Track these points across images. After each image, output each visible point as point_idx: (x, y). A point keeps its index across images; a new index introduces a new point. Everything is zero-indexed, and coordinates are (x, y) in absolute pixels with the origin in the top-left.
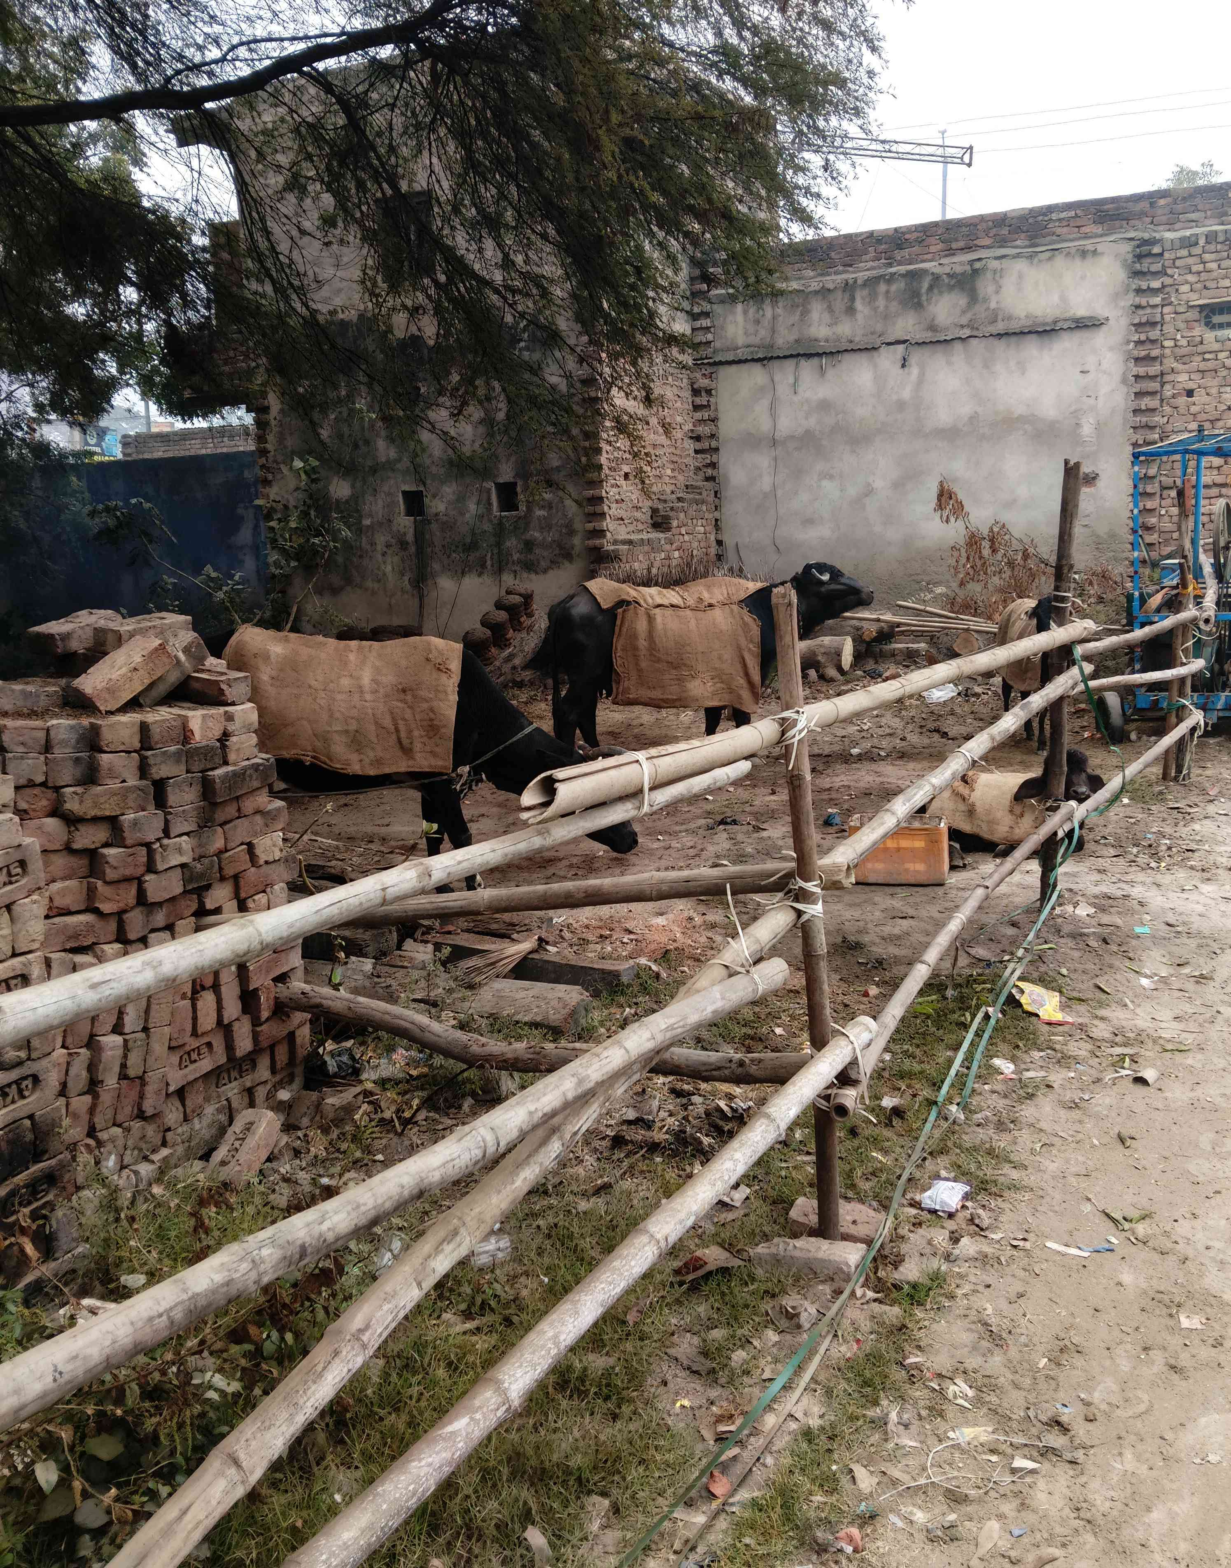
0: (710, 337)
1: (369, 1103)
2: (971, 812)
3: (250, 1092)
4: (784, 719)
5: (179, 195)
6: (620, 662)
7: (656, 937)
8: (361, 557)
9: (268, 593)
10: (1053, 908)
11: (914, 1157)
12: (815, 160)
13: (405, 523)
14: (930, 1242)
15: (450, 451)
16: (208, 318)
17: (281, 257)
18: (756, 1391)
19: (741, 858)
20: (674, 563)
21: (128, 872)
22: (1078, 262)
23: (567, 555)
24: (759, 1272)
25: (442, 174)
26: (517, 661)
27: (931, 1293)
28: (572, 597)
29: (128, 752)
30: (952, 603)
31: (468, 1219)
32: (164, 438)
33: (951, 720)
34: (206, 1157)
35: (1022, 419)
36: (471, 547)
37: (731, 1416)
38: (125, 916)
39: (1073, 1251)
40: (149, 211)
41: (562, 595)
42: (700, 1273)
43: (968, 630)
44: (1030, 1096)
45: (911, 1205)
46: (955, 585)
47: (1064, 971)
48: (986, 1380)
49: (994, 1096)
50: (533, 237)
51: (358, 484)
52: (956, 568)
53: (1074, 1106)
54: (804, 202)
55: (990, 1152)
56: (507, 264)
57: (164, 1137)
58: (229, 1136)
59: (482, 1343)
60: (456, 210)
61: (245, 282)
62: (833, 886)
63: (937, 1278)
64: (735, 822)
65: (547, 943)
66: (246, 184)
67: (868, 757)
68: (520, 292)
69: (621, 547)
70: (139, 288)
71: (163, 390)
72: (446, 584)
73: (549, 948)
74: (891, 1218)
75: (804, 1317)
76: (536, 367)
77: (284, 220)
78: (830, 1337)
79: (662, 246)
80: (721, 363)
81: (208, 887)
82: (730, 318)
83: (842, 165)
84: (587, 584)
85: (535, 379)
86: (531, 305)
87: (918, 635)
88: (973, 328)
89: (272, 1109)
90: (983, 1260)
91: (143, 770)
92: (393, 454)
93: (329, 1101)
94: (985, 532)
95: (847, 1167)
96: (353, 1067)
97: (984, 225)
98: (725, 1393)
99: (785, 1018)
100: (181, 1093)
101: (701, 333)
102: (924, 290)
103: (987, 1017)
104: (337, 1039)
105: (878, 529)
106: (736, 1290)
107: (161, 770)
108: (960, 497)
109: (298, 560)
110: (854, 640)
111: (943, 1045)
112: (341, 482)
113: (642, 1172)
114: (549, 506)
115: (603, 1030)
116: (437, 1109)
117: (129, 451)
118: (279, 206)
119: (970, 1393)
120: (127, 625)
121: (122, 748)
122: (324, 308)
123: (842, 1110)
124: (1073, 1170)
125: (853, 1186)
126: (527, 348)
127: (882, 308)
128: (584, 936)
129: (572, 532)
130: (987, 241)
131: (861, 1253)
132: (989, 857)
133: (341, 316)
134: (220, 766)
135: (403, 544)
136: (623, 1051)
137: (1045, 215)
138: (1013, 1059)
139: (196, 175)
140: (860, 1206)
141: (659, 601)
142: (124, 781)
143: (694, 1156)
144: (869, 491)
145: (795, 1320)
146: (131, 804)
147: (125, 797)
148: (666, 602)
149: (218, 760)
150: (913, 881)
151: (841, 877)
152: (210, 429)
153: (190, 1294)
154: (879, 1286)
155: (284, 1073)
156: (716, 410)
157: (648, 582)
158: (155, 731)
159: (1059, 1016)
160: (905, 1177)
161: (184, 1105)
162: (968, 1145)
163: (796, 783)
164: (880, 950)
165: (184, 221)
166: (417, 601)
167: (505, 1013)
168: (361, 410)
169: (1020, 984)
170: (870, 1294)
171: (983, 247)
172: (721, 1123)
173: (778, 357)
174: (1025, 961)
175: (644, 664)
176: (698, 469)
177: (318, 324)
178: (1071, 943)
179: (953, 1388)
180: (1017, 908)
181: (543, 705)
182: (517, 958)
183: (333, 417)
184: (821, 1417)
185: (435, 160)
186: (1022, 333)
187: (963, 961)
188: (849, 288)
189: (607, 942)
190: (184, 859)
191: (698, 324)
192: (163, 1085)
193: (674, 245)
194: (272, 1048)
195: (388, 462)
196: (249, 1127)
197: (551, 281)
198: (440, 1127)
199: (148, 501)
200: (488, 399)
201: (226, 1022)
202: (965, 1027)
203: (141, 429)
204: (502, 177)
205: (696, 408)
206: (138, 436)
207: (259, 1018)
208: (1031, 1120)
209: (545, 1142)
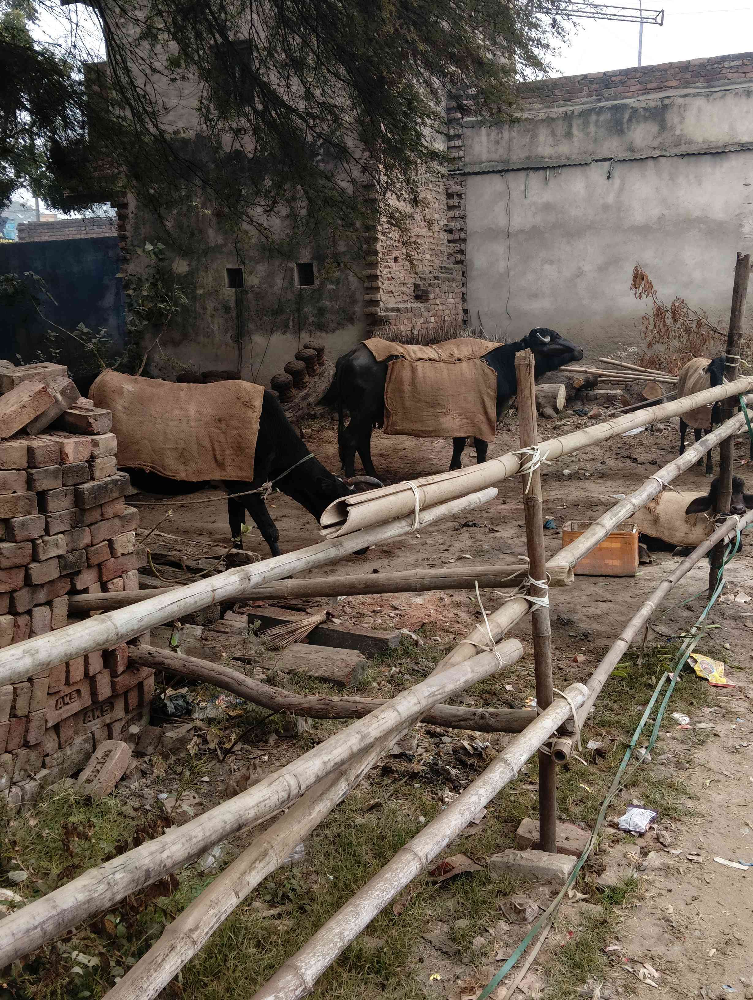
0: (461, 154)
1: (198, 736)
2: (656, 521)
3: (109, 727)
4: (522, 454)
5: (61, 41)
6: (389, 402)
7: (415, 613)
8: (195, 318)
9: (126, 344)
10: (719, 597)
11: (613, 789)
12: (545, 20)
13: (228, 293)
14: (625, 856)
15: (263, 239)
16: (82, 136)
17: (138, 89)
18: (492, 969)
19: (479, 553)
20: (431, 326)
21: (17, 561)
22: (744, 99)
23: (351, 320)
24: (494, 876)
25: (260, 28)
26: (311, 399)
27: (626, 895)
28: (354, 352)
29: (18, 470)
30: (642, 360)
31: (274, 843)
32: (50, 226)
33: (640, 449)
34: (75, 776)
35: (699, 220)
36: (278, 312)
37: (472, 989)
38: (15, 595)
39: (736, 865)
40: (38, 53)
41: (346, 349)
42: (449, 875)
43: (654, 381)
44: (702, 743)
45: (610, 826)
46: (644, 346)
47: (727, 646)
48: (669, 965)
49: (674, 742)
50: (328, 76)
51: (194, 263)
52: (645, 333)
53: (735, 751)
54: (536, 51)
55: (671, 786)
56: (308, 96)
57: (44, 760)
58: (93, 761)
59: (283, 926)
60: (270, 55)
61: (111, 108)
62: (557, 583)
63: (631, 884)
64: (475, 525)
65: (333, 616)
66: (112, 33)
67: (576, 476)
68: (318, 117)
69: (391, 314)
70: (31, 112)
71: (49, 190)
72: (258, 339)
73: (334, 620)
74: (596, 837)
75: (529, 911)
76: (329, 175)
77: (141, 61)
78: (548, 928)
79: (427, 83)
80: (469, 174)
81: (78, 573)
82: (477, 139)
83: (566, 24)
84: (366, 342)
85: (329, 184)
86: (326, 128)
87: (615, 384)
88: (662, 150)
89: (125, 741)
90: (666, 870)
91: (30, 483)
92: (220, 241)
93: (168, 734)
94: (669, 306)
95: (561, 795)
96: (187, 709)
97: (672, 71)
98: (468, 970)
99: (514, 678)
100: (57, 728)
101: (454, 150)
102: (625, 120)
103: (669, 680)
104: (175, 687)
105: (585, 302)
106: (477, 889)
107: (43, 484)
108: (650, 278)
109: (148, 320)
110: (566, 387)
111: (635, 701)
112: (181, 262)
113: (405, 795)
114: (338, 282)
115: (375, 684)
116: (249, 742)
117: (23, 235)
118: (137, 50)
119: (656, 975)
120: (18, 372)
121: (14, 467)
122: (170, 129)
123: (560, 755)
124: (736, 801)
125: (566, 810)
126: (323, 161)
127: (593, 134)
128: (360, 611)
129: (354, 302)
130: (674, 83)
131: (573, 863)
132: (669, 556)
133: (183, 135)
134: (88, 481)
135: (227, 309)
136: (396, 713)
137: (719, 63)
138: (689, 714)
139: (74, 26)
140: (570, 826)
141: (420, 356)
142: (15, 492)
143: (444, 783)
144: (580, 274)
145: (522, 915)
146: (20, 509)
147: (15, 504)
148: (425, 356)
149: (87, 476)
150: (611, 574)
151: (564, 577)
152: (84, 220)
153: (59, 910)
154: (586, 889)
155: (135, 713)
156: (465, 210)
157: (411, 341)
158: (39, 454)
159: (723, 681)
160: (606, 804)
161: (59, 737)
162: (654, 780)
163: (531, 504)
164: (585, 626)
165: (65, 62)
166: (237, 353)
167: (301, 670)
168: (197, 207)
169: (694, 655)
170: (579, 895)
171: (671, 87)
172: (465, 758)
173: (513, 170)
174: (698, 637)
175: (408, 404)
176: (450, 254)
177: (165, 140)
178: (732, 623)
179: (643, 970)
180: (690, 595)
181: (330, 433)
182: (310, 628)
183: (175, 212)
184: (542, 991)
185: (255, 16)
186: (699, 154)
187: (650, 636)
188: (568, 117)
189: (378, 616)
190: (60, 552)
191: (452, 144)
192: (43, 722)
193: (436, 82)
194: (126, 693)
195: (217, 245)
196: (108, 754)
197: (342, 110)
198: (252, 756)
199: (37, 274)
200: (294, 199)
201: (91, 674)
202: (652, 687)
203: (33, 219)
204: (305, 29)
205: (450, 208)
206: (30, 224)
207: (116, 671)
208: (702, 761)
209: (334, 783)
